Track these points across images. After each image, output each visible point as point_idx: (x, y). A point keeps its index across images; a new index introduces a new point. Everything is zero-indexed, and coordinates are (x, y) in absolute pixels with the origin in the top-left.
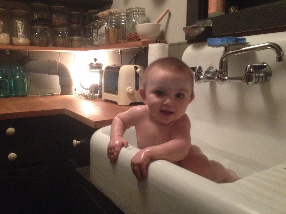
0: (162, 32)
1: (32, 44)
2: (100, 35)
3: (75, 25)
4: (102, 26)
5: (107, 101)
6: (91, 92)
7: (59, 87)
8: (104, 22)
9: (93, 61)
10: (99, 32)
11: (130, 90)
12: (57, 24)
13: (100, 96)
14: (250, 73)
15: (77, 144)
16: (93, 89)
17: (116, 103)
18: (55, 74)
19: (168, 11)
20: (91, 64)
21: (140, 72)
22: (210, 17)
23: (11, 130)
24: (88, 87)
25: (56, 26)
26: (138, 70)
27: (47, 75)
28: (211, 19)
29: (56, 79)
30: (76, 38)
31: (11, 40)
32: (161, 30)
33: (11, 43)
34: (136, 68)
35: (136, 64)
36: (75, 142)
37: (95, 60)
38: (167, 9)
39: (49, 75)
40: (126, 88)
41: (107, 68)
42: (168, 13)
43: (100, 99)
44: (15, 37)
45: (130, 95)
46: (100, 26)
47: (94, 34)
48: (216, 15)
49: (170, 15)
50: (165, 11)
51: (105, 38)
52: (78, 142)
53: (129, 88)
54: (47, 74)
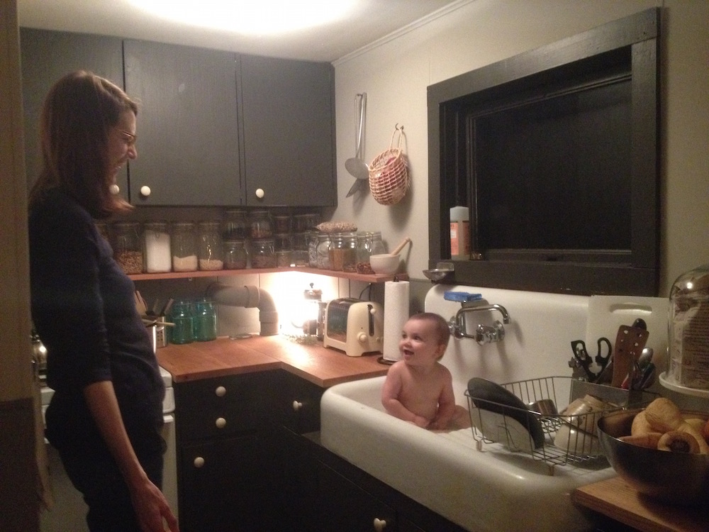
0: (403, 262)
1: (225, 267)
2: (320, 254)
3: (282, 235)
4: (324, 241)
5: (330, 348)
6: (305, 332)
7: (258, 324)
8: (326, 238)
9: (309, 288)
10: (318, 249)
11: (363, 337)
12: (259, 236)
13: (321, 339)
14: (481, 332)
15: (299, 407)
16: (308, 328)
17: (344, 352)
18: (254, 306)
19: (407, 241)
20: (306, 291)
21: (375, 312)
22: (453, 259)
23: (221, 389)
24: (301, 324)
25: (256, 239)
26: (373, 311)
27: (244, 308)
28: (453, 262)
29: (255, 313)
30: (283, 252)
31: (199, 263)
32: (400, 259)
33: (199, 269)
34: (370, 307)
35: (370, 300)
36: (296, 404)
37: (312, 285)
38: (407, 238)
39: (246, 307)
40: (356, 334)
41: (333, 303)
42: (408, 243)
43: (320, 343)
44: (204, 259)
45: (363, 343)
46: (322, 241)
47: (311, 250)
48: (459, 259)
49: (411, 244)
50: (405, 241)
51: (327, 259)
52: (300, 404)
53: (361, 333)
54: (243, 306)
